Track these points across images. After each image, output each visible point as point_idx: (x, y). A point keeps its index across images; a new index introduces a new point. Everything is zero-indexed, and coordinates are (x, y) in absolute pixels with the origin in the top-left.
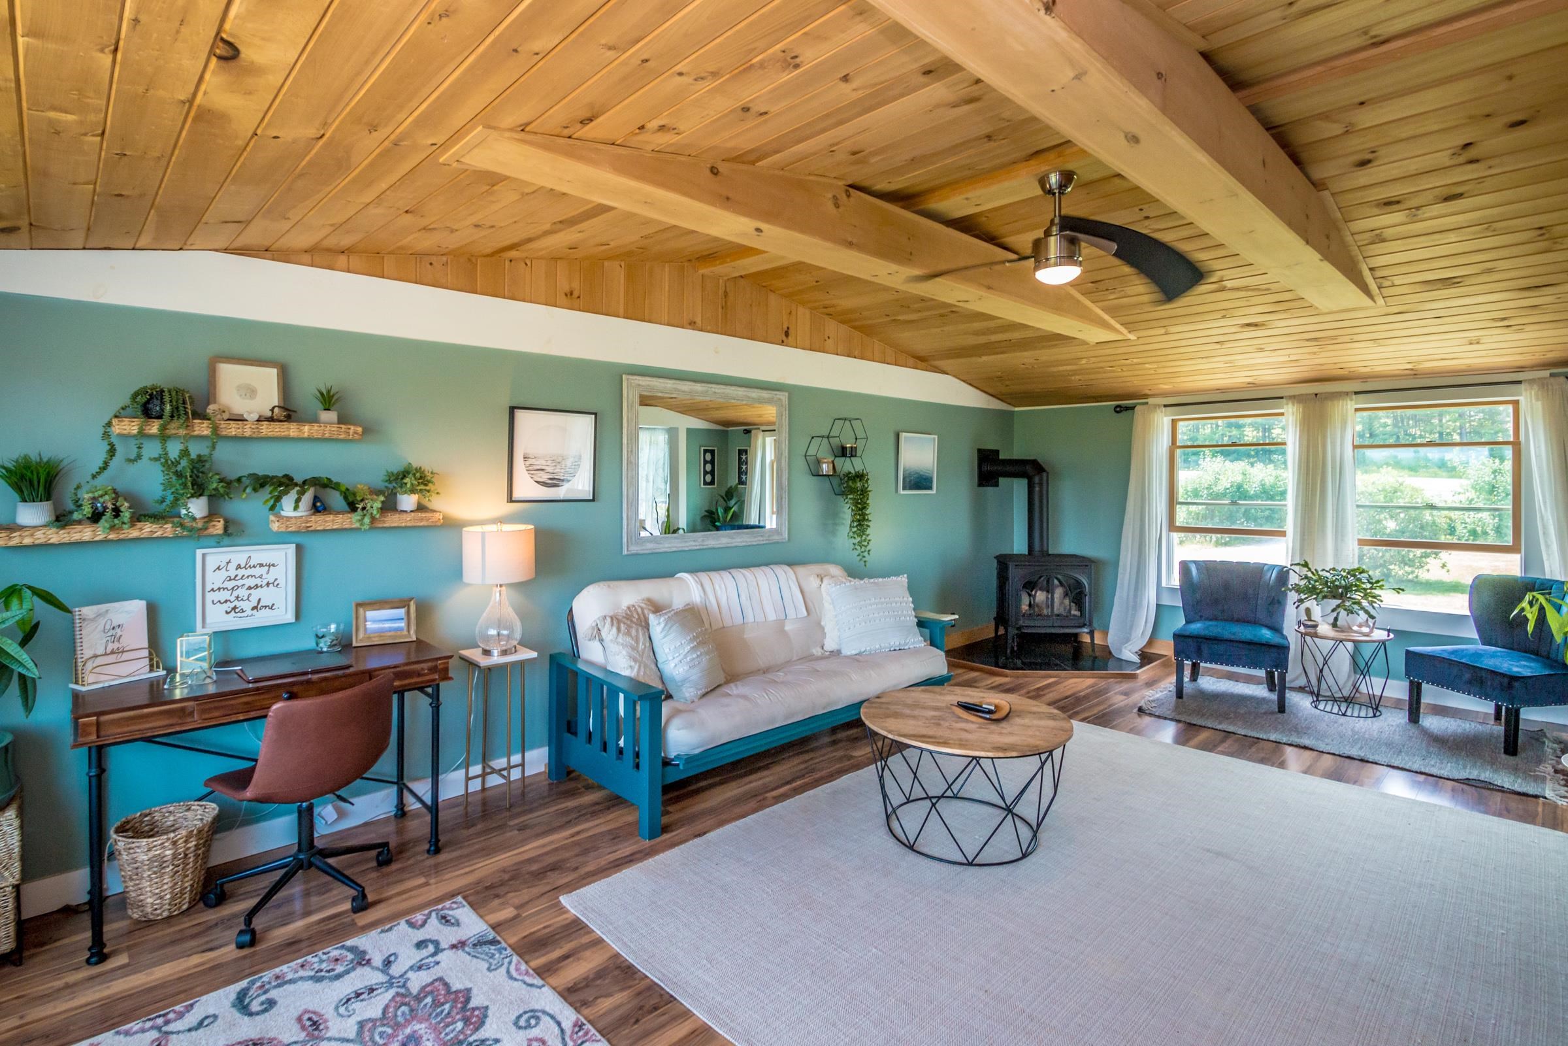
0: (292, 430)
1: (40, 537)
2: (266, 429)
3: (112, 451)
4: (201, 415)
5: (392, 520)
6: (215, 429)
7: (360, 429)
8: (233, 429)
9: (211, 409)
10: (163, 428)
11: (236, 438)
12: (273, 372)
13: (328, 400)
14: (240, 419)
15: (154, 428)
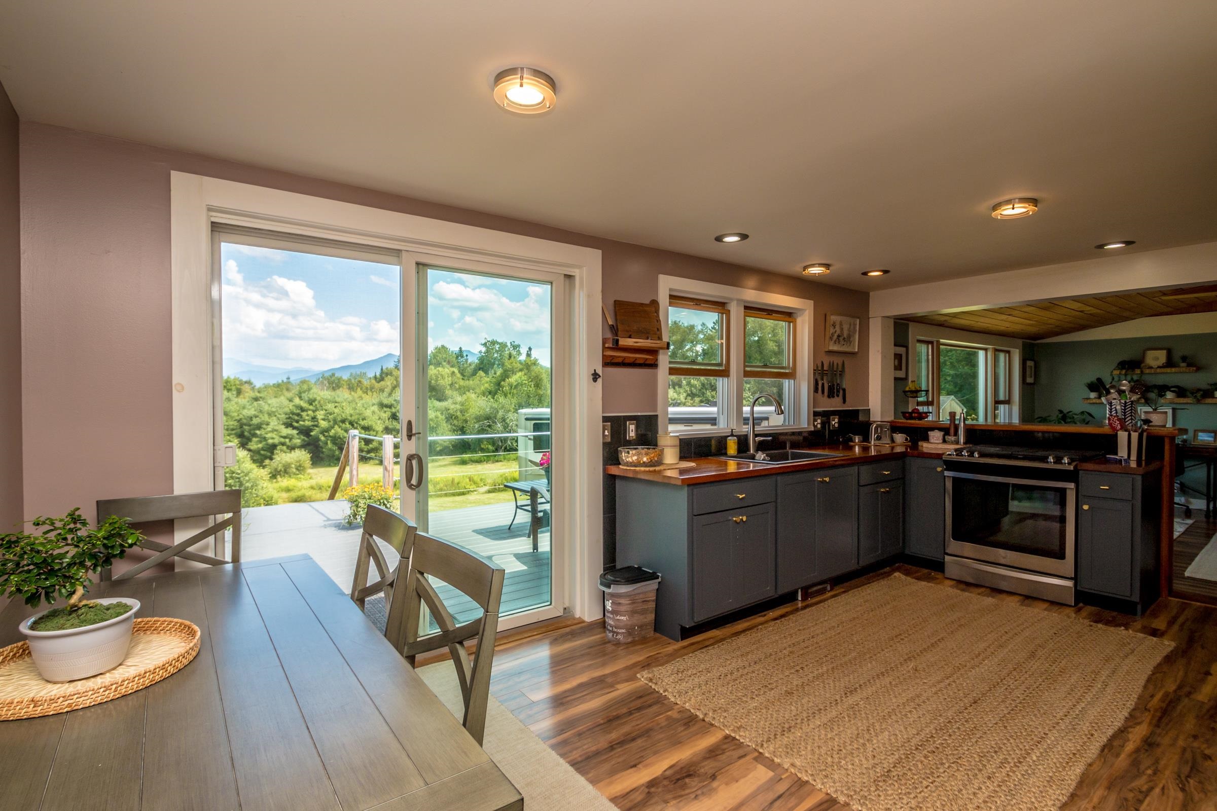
0: (1168, 370)
1: (1094, 401)
2: (1159, 370)
3: (1113, 379)
4: (1139, 367)
5: (1209, 400)
6: (1142, 372)
7: (1195, 368)
8: (1147, 371)
9: (1143, 365)
10: (1126, 372)
11: (1149, 374)
12: (1164, 352)
13: (1184, 359)
14: (1151, 368)
15: (1124, 372)
